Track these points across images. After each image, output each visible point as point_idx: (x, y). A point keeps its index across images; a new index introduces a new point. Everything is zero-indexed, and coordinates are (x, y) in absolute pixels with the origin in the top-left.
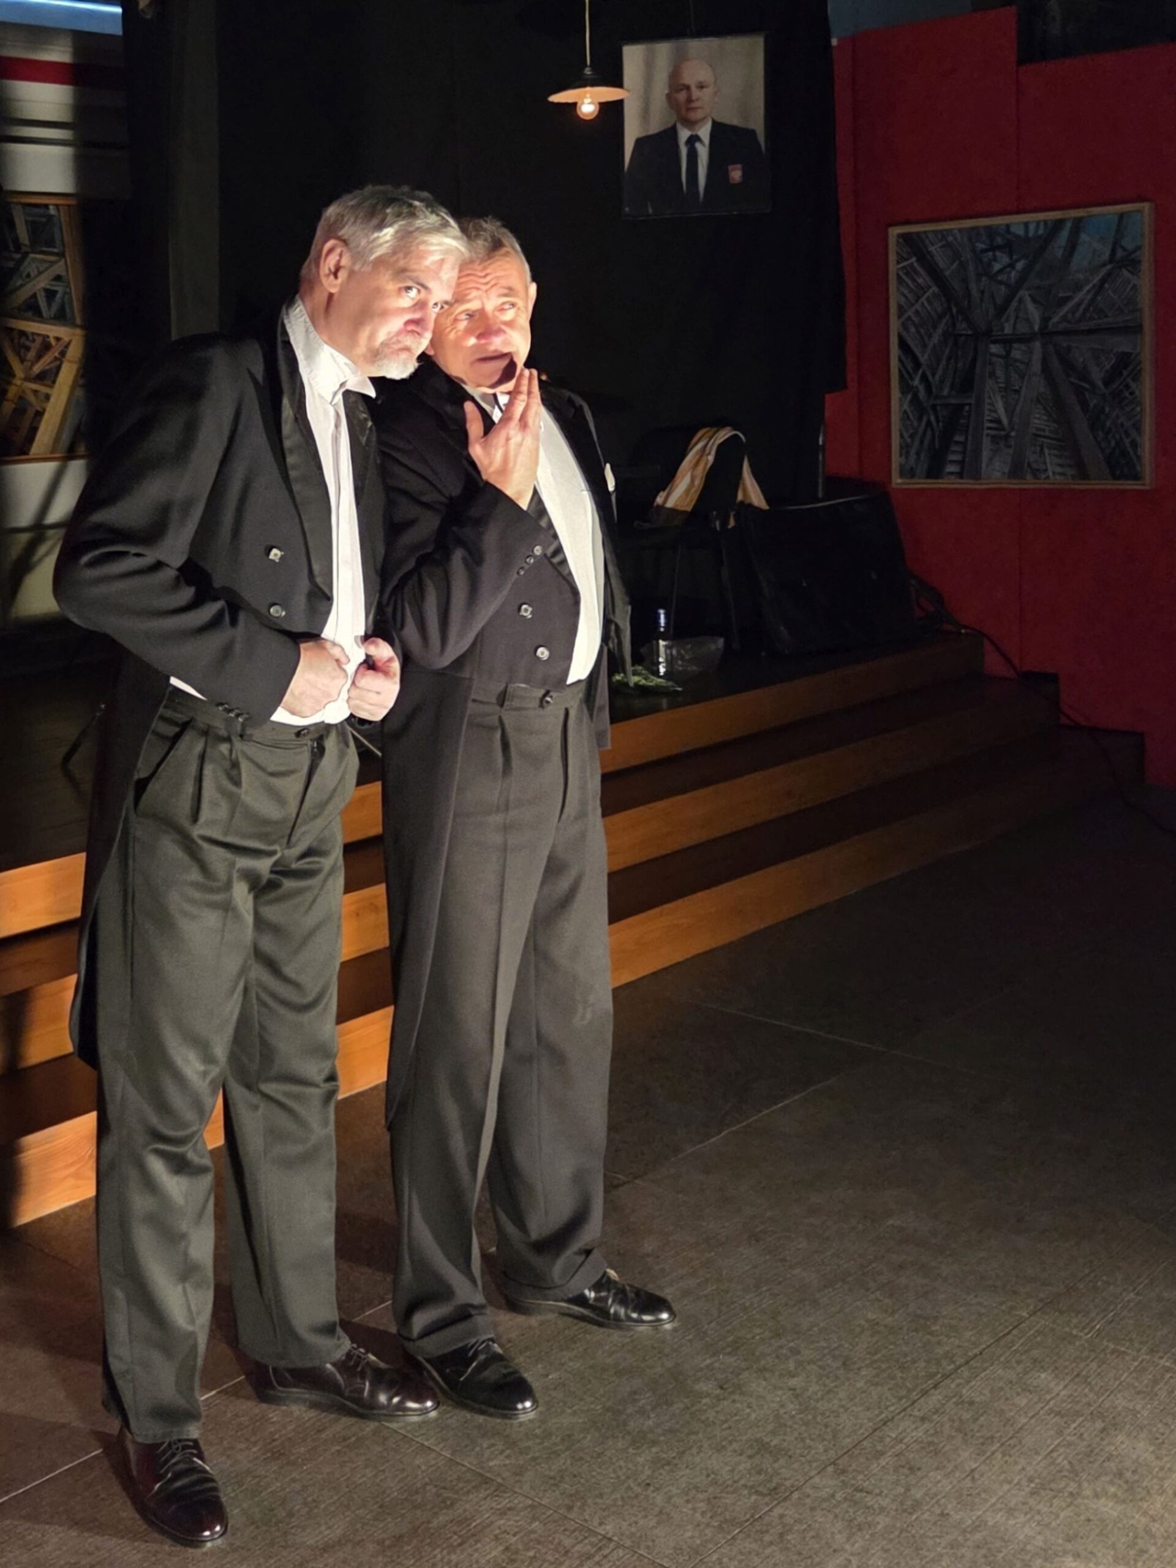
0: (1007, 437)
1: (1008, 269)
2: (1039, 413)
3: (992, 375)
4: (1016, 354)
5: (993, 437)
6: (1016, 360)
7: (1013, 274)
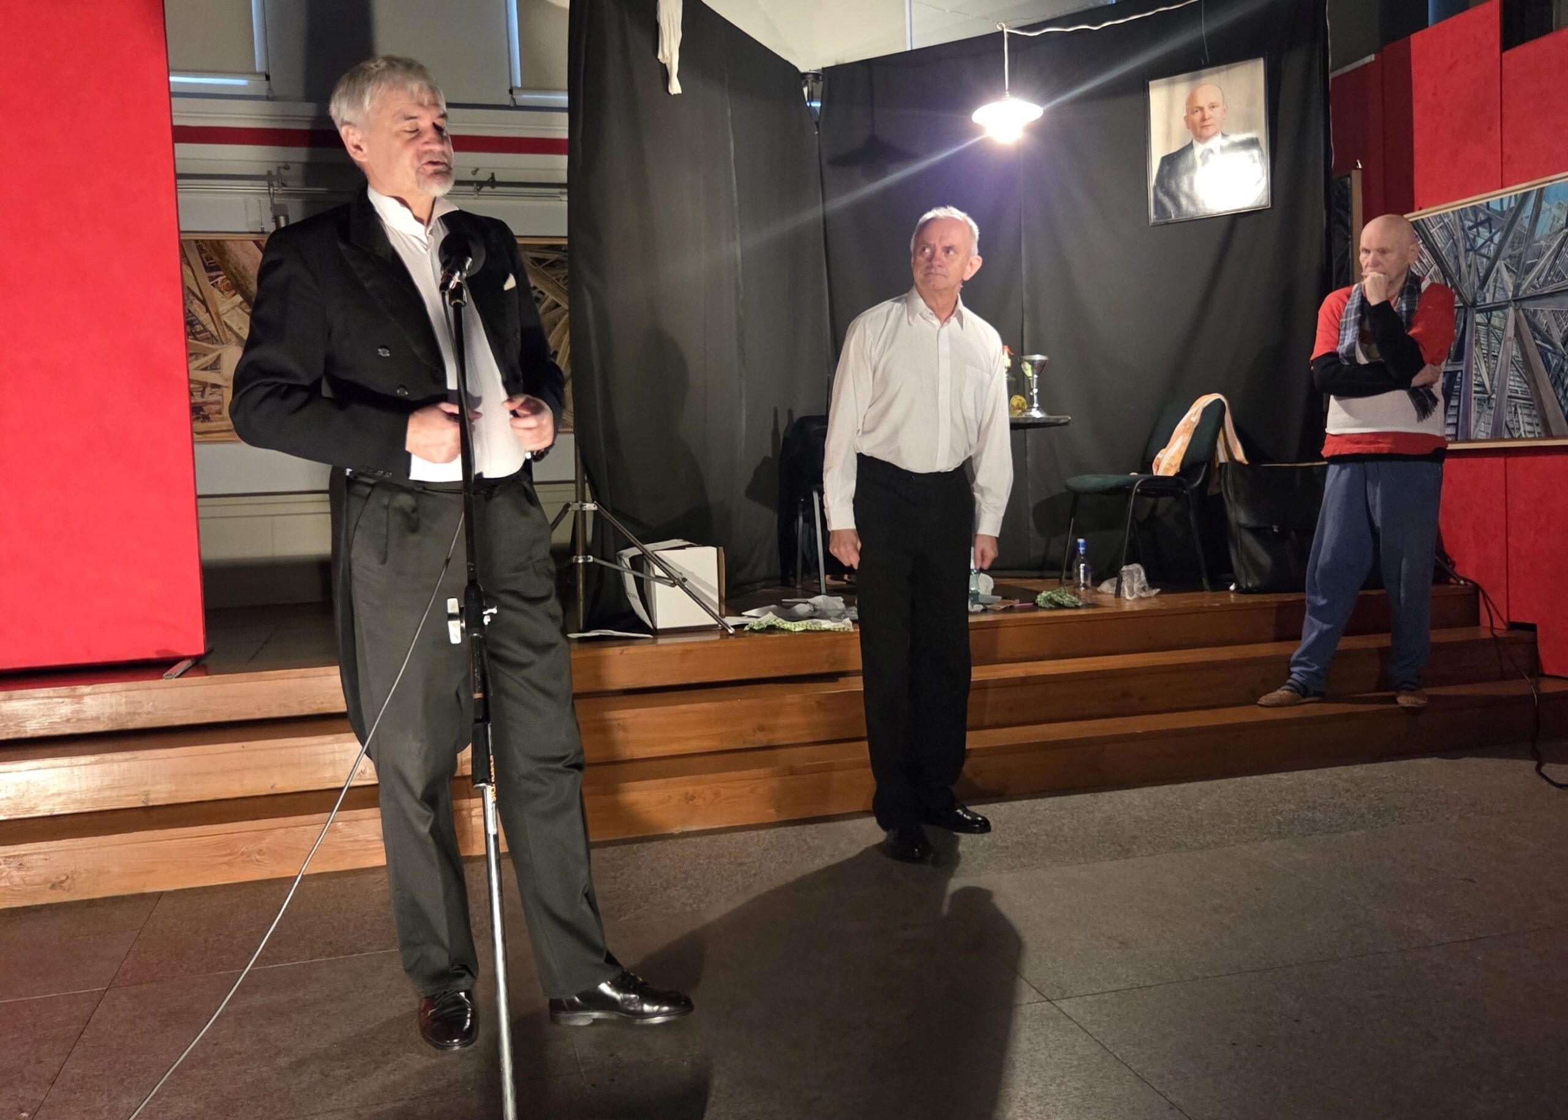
0: (1489, 398)
1: (1489, 243)
2: (1513, 375)
3: (1478, 342)
4: (1495, 321)
5: (1479, 399)
6: (1495, 328)
7: (1492, 247)
